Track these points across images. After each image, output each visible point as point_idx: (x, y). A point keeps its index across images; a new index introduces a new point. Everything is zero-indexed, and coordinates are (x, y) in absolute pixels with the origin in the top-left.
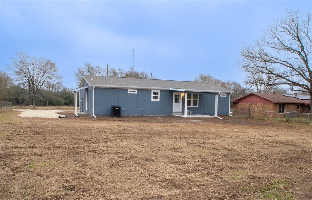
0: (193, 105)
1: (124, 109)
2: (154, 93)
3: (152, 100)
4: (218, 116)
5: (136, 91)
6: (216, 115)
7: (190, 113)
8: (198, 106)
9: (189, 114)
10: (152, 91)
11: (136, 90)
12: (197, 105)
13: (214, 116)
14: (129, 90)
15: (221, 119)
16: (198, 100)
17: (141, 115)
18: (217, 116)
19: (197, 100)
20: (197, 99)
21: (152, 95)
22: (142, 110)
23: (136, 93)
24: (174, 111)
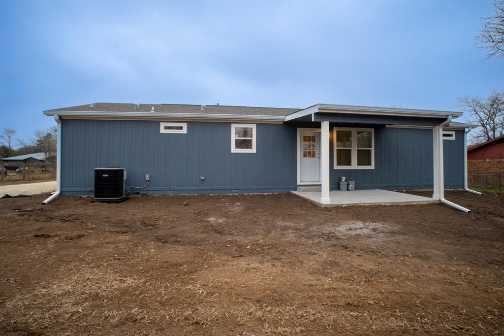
0: (359, 164)
1: (147, 176)
3: (234, 150)
4: (445, 197)
5: (185, 126)
6: (439, 194)
7: (351, 185)
8: (372, 167)
9: (348, 190)
10: (234, 127)
11: (186, 124)
12: (370, 164)
13: (431, 196)
14: (162, 125)
15: (467, 210)
16: (373, 149)
17: (201, 192)
18: (443, 200)
19: (370, 151)
20: (371, 147)
21: (234, 137)
22: (202, 178)
23: (184, 131)
24: (301, 181)
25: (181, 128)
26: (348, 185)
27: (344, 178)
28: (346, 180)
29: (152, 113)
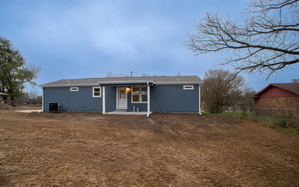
0: (142, 101)
1: (67, 105)
2: (96, 90)
3: (94, 96)
9: (136, 111)
10: (93, 88)
12: (147, 101)
17: (83, 111)
21: (94, 92)
22: (83, 106)
24: (118, 108)
25: (76, 89)
26: (136, 109)
27: (134, 107)
28: (135, 107)
29: (69, 85)
